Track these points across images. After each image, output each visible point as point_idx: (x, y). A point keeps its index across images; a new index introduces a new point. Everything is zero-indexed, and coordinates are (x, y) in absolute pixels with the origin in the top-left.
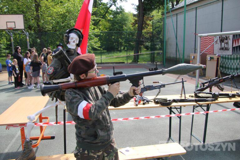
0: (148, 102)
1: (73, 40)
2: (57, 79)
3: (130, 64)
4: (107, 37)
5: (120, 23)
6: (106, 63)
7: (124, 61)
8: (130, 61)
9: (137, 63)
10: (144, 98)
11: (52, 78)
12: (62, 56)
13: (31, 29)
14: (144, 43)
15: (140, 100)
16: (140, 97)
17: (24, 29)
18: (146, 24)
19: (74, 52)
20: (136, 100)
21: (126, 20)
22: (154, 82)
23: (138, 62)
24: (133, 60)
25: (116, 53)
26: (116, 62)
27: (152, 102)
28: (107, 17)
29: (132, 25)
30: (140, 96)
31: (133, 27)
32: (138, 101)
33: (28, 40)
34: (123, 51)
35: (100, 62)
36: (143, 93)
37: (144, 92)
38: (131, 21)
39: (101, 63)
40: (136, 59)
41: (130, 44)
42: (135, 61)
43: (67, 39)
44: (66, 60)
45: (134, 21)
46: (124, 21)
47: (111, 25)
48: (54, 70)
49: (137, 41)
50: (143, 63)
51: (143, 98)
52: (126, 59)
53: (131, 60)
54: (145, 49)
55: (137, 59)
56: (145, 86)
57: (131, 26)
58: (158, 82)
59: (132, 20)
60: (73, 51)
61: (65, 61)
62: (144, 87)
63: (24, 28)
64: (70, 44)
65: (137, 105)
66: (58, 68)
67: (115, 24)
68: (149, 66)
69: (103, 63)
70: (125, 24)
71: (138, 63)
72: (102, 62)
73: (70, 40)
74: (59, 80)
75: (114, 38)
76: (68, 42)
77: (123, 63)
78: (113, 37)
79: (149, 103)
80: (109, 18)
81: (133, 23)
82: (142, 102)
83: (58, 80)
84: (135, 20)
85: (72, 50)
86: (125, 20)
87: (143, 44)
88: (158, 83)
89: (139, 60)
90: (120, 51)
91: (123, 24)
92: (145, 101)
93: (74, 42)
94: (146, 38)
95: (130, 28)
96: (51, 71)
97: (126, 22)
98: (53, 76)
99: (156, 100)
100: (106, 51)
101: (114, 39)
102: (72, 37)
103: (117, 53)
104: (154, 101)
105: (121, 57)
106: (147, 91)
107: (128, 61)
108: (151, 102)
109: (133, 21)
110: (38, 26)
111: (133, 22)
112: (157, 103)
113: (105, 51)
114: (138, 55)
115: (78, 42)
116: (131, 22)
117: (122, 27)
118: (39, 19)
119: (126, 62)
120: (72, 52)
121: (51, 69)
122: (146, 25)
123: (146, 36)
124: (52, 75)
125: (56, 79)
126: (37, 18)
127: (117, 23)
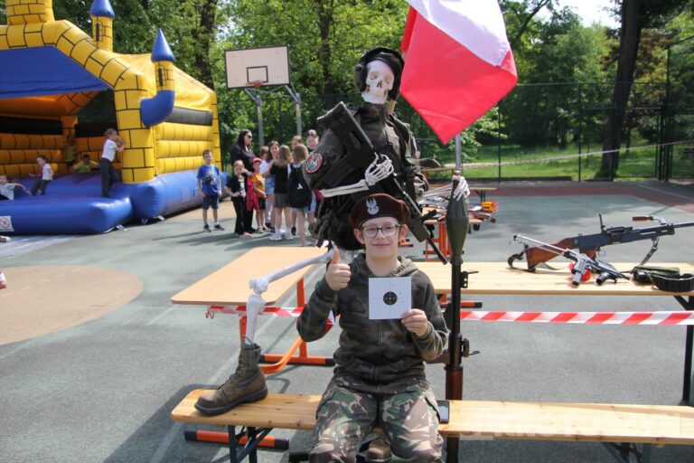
0: (614, 276)
1: (377, 81)
2: (331, 188)
3: (590, 183)
4: (525, 104)
5: (566, 59)
6: (514, 179)
7: (571, 175)
8: (589, 174)
9: (612, 180)
10: (600, 265)
11: (318, 184)
12: (343, 122)
13: (306, 85)
14: (641, 121)
15: (589, 270)
16: (589, 262)
17: (289, 86)
18: (650, 58)
19: (378, 114)
20: (576, 267)
21: (583, 49)
22: (635, 219)
23: (615, 176)
24: (597, 170)
25: (548, 151)
26: (544, 176)
27: (628, 278)
28: (523, 44)
29: (601, 63)
30: (589, 259)
31: (604, 70)
32: (580, 272)
33: (299, 115)
34: (571, 147)
35: (497, 176)
36: (599, 250)
37: (601, 248)
38: (599, 53)
39: (500, 179)
40: (608, 169)
41: (591, 123)
42: (607, 175)
43: (361, 78)
44: (354, 132)
45: (610, 50)
46: (576, 53)
47: (536, 68)
48: (323, 161)
49: (614, 110)
50: (633, 179)
51: (597, 264)
52: (577, 168)
53: (594, 170)
54: (644, 141)
55: (613, 168)
56: (605, 229)
57: (599, 67)
58: (651, 219)
59: (603, 48)
60: (377, 110)
61: (351, 135)
62: (604, 232)
63: (287, 82)
64: (368, 90)
65: (576, 284)
66: (334, 157)
67: (550, 63)
68: (650, 188)
69: (506, 179)
70: (582, 64)
71: (615, 180)
72: (503, 175)
73: (368, 81)
74: (336, 189)
75: (545, 107)
76: (364, 87)
77: (568, 178)
78: (542, 104)
79: (619, 280)
80: (530, 47)
81: (607, 58)
82: (594, 278)
83: (333, 190)
84: (614, 48)
85: (374, 108)
86: (579, 51)
87: (637, 125)
88: (648, 221)
89: (618, 173)
90: (563, 146)
91: (573, 63)
92: (606, 274)
93: (380, 85)
94: (647, 103)
95: (594, 73)
96: (315, 164)
97: (584, 57)
98: (320, 178)
99: (641, 273)
100: (518, 146)
101: (544, 109)
102: (373, 72)
103: (551, 151)
104: (632, 276)
105: (563, 164)
106: (611, 243)
107: (583, 175)
108: (626, 281)
109: (606, 52)
110: (327, 74)
111: (607, 54)
112: (641, 280)
113: (515, 146)
114: (616, 157)
115: (390, 87)
116: (599, 57)
117: (571, 72)
118: (329, 55)
119: (575, 177)
120: (374, 111)
121: (314, 161)
122: (649, 62)
123: (647, 98)
124: (316, 176)
125: (328, 187)
126: (325, 55)
127: (555, 60)
